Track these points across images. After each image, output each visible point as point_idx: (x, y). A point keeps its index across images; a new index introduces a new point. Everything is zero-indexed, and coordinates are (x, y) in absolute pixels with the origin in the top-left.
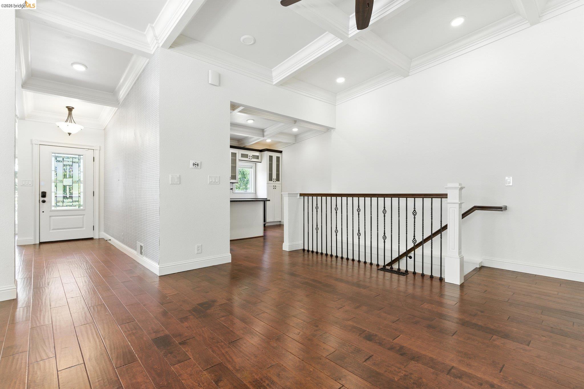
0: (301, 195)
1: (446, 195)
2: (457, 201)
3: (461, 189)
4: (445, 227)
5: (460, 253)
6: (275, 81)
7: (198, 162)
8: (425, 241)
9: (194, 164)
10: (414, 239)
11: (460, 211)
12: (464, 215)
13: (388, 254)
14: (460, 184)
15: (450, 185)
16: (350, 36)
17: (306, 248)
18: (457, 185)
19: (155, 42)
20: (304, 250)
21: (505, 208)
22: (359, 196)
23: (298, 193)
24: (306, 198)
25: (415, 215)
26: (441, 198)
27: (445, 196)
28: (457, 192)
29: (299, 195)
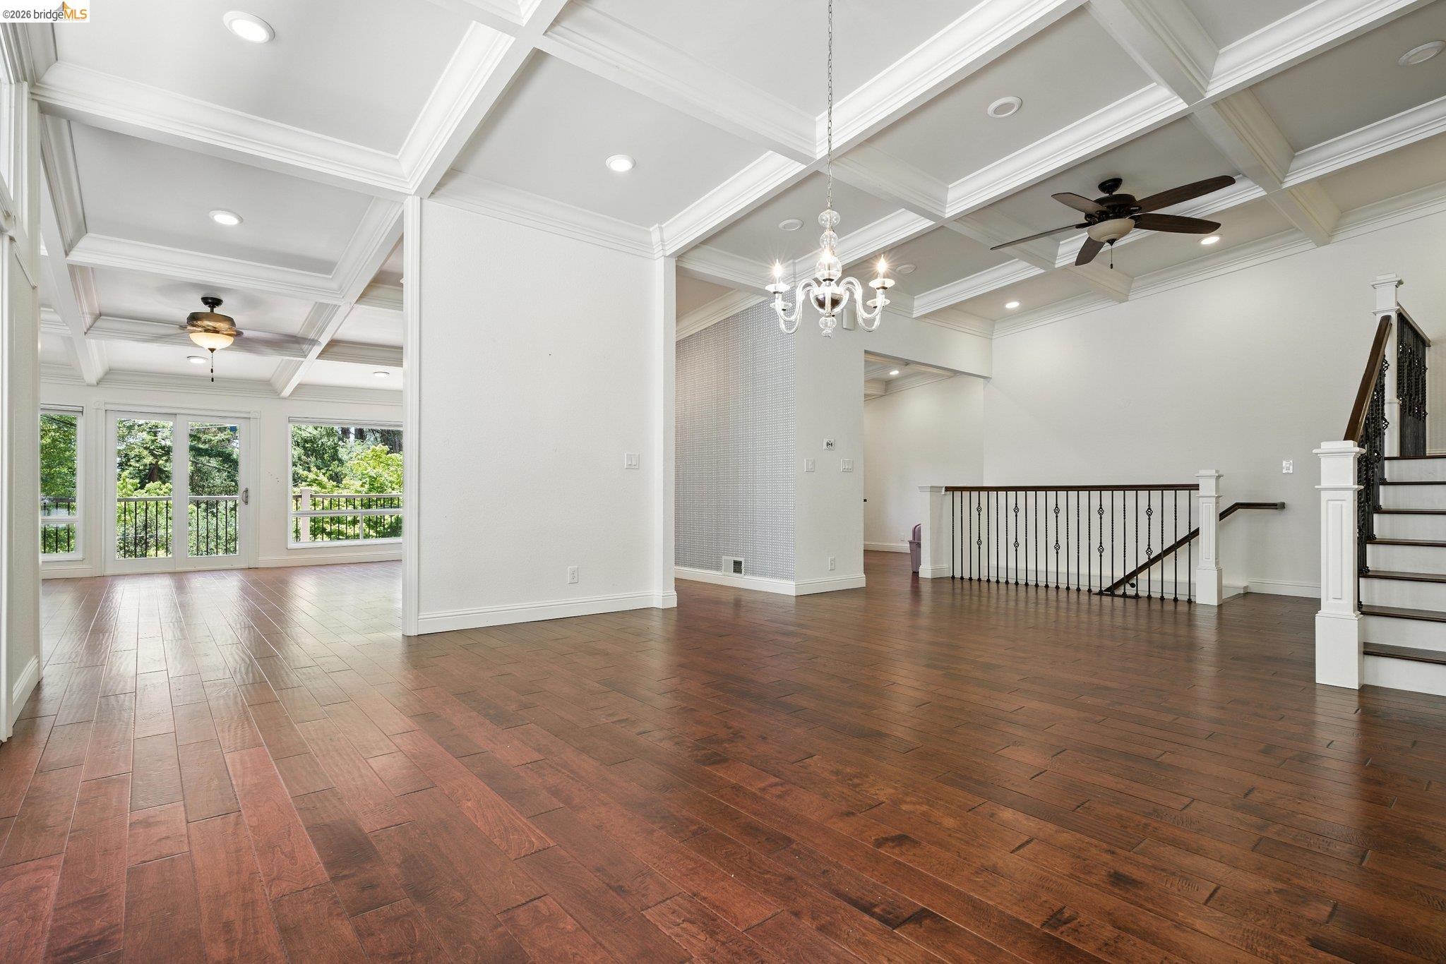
0: (947, 489)
1: (1198, 485)
2: (1214, 494)
3: (1219, 477)
4: (1196, 533)
5: (1217, 563)
6: (916, 314)
7: (832, 441)
8: (1166, 552)
9: (828, 444)
10: (1149, 548)
11: (1217, 508)
12: (1223, 516)
13: (1107, 572)
14: (1217, 471)
15: (1202, 472)
16: (1056, 266)
17: (958, 575)
18: (1213, 472)
19: (793, 279)
20: (953, 577)
21: (1282, 506)
22: (1057, 489)
23: (942, 485)
24: (958, 494)
25: (1149, 515)
26: (1190, 490)
27: (1196, 487)
28: (1213, 481)
29: (944, 489)
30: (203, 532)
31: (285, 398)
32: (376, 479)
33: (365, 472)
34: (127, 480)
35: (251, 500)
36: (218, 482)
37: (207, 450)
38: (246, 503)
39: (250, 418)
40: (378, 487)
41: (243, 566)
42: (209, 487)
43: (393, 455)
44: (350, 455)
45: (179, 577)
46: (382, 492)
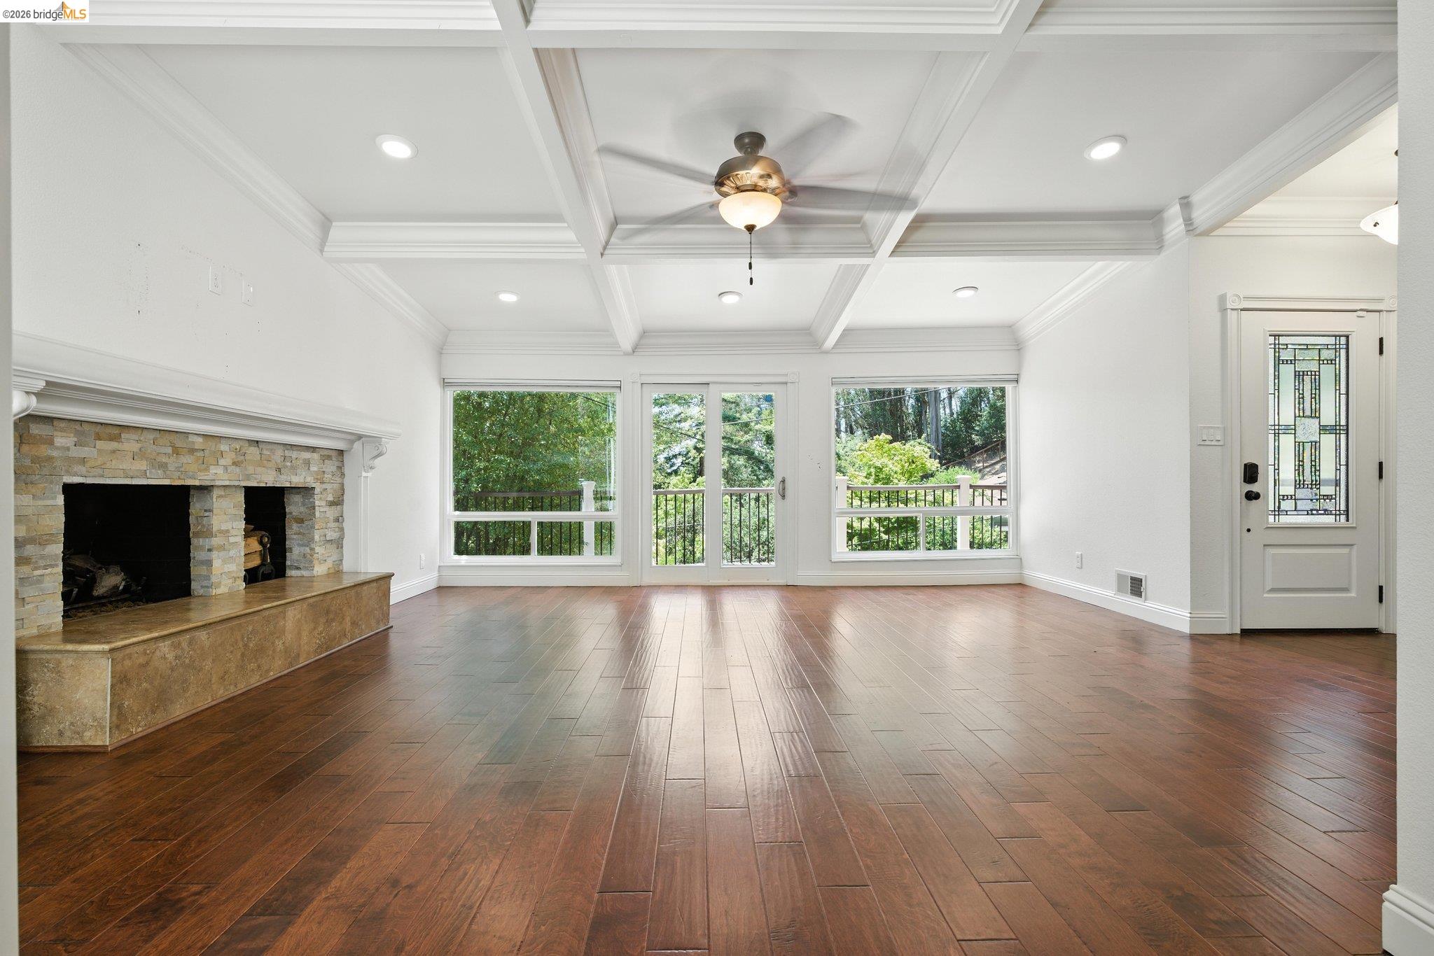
30: (736, 522)
31: (827, 352)
32: (881, 469)
33: (871, 463)
34: (685, 475)
35: (789, 493)
36: (745, 476)
37: (737, 449)
38: (783, 497)
39: (786, 383)
40: (883, 478)
41: (782, 582)
42: (738, 481)
43: (897, 445)
44: (845, 450)
45: (712, 592)
46: (887, 483)
